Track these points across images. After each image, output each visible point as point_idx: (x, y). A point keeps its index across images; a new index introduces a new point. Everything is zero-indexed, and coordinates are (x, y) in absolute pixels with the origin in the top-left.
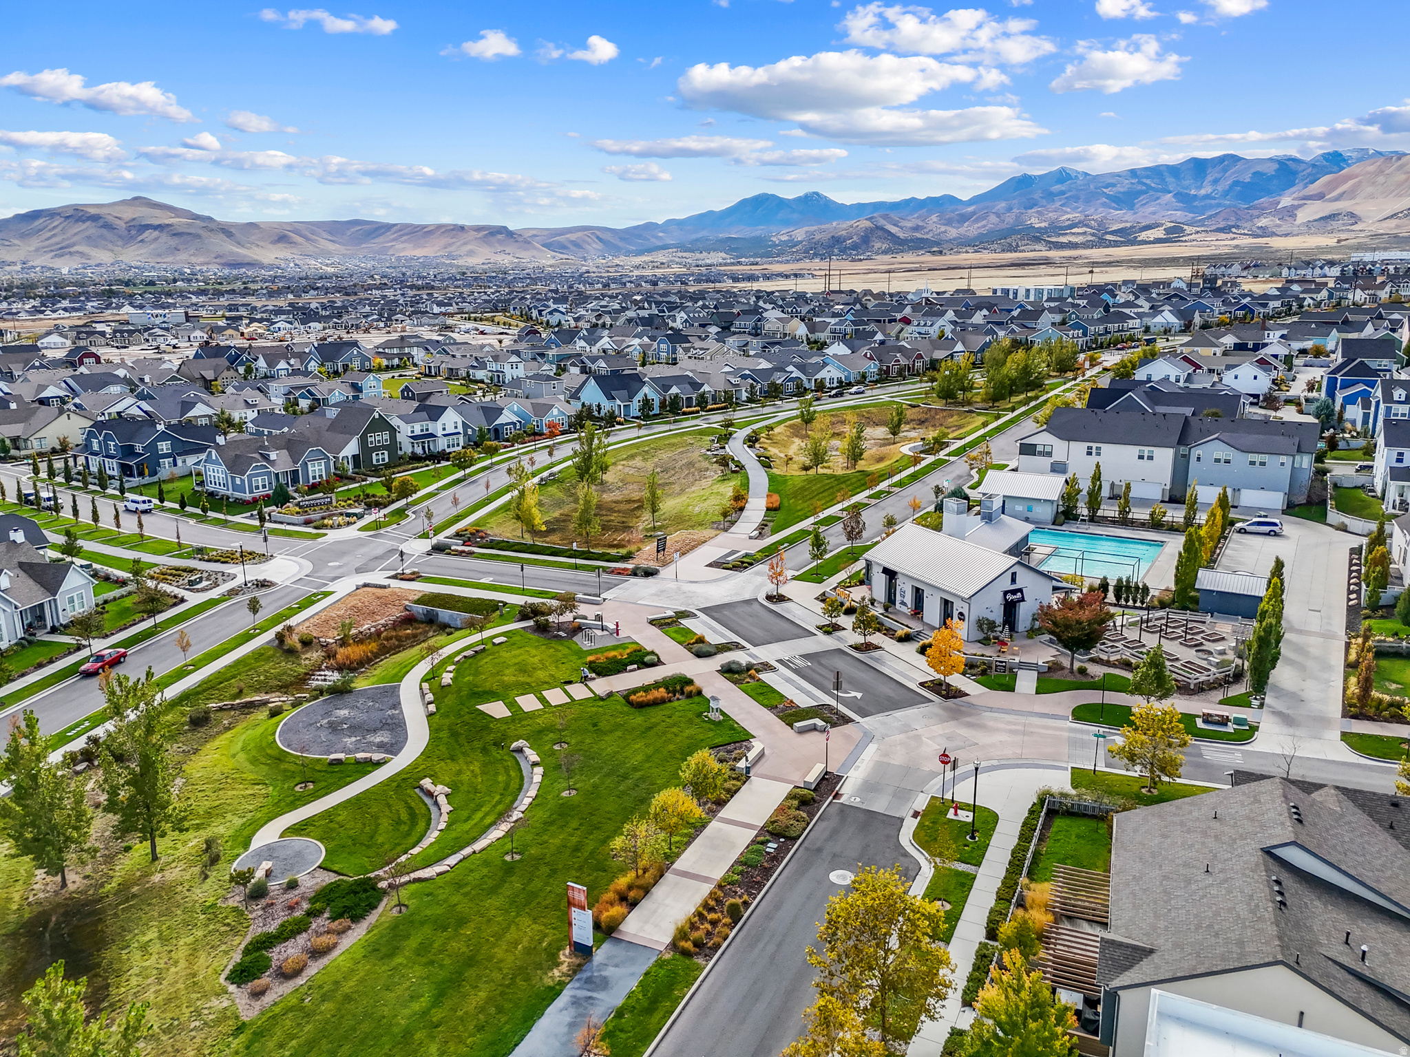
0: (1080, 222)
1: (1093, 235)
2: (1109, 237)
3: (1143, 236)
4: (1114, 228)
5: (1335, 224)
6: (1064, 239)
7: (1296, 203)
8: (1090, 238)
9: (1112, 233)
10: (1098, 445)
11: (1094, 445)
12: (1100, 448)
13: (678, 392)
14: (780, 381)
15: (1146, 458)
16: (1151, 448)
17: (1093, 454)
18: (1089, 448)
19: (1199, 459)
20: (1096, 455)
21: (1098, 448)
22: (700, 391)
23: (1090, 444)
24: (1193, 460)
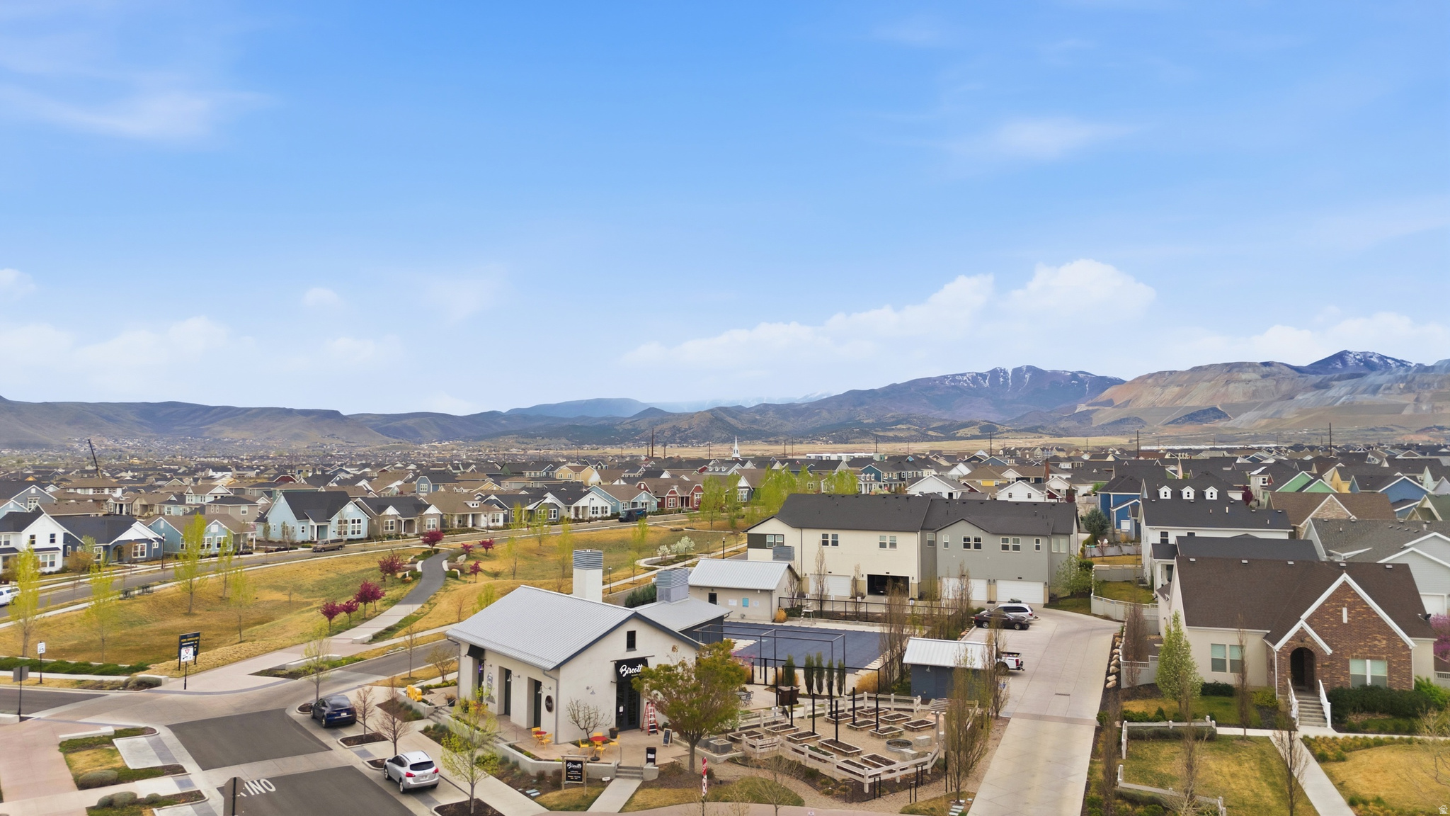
0: (903, 420)
1: (916, 430)
2: (930, 433)
3: (961, 433)
4: (934, 425)
5: (1127, 427)
6: (891, 434)
7: (1091, 408)
8: (914, 433)
9: (933, 429)
10: (835, 532)
11: (830, 533)
12: (837, 535)
13: (396, 514)
14: (530, 507)
15: (888, 545)
16: (893, 534)
17: (830, 543)
18: (825, 536)
19: (946, 545)
20: (833, 545)
21: (835, 536)
22: (424, 514)
23: (825, 532)
24: (940, 546)
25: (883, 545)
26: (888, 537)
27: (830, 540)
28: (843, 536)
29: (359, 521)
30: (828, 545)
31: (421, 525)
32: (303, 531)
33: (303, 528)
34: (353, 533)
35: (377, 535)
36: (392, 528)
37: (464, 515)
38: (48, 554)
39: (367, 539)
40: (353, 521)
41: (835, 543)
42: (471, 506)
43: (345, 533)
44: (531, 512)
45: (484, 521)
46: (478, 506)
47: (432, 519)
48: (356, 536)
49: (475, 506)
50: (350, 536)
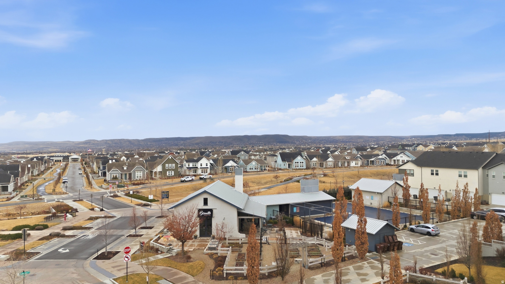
10: (437, 169)
11: (435, 169)
12: (438, 170)
13: (316, 160)
14: (372, 159)
15: (463, 176)
16: (465, 170)
17: (435, 174)
18: (432, 171)
19: (494, 176)
20: (436, 175)
21: (437, 171)
22: (327, 161)
23: (432, 169)
24: (490, 177)
25: (460, 176)
26: (463, 172)
27: (435, 172)
28: (441, 171)
29: (303, 163)
30: (434, 175)
31: (326, 165)
32: (284, 165)
33: (284, 164)
34: (301, 166)
35: (311, 168)
36: (316, 165)
37: (344, 162)
38: (206, 169)
39: (306, 169)
40: (301, 163)
41: (437, 174)
42: (347, 158)
43: (298, 166)
44: (373, 161)
45: (353, 164)
46: (350, 158)
47: (330, 163)
48: (302, 168)
49: (348, 158)
50: (299, 167)
